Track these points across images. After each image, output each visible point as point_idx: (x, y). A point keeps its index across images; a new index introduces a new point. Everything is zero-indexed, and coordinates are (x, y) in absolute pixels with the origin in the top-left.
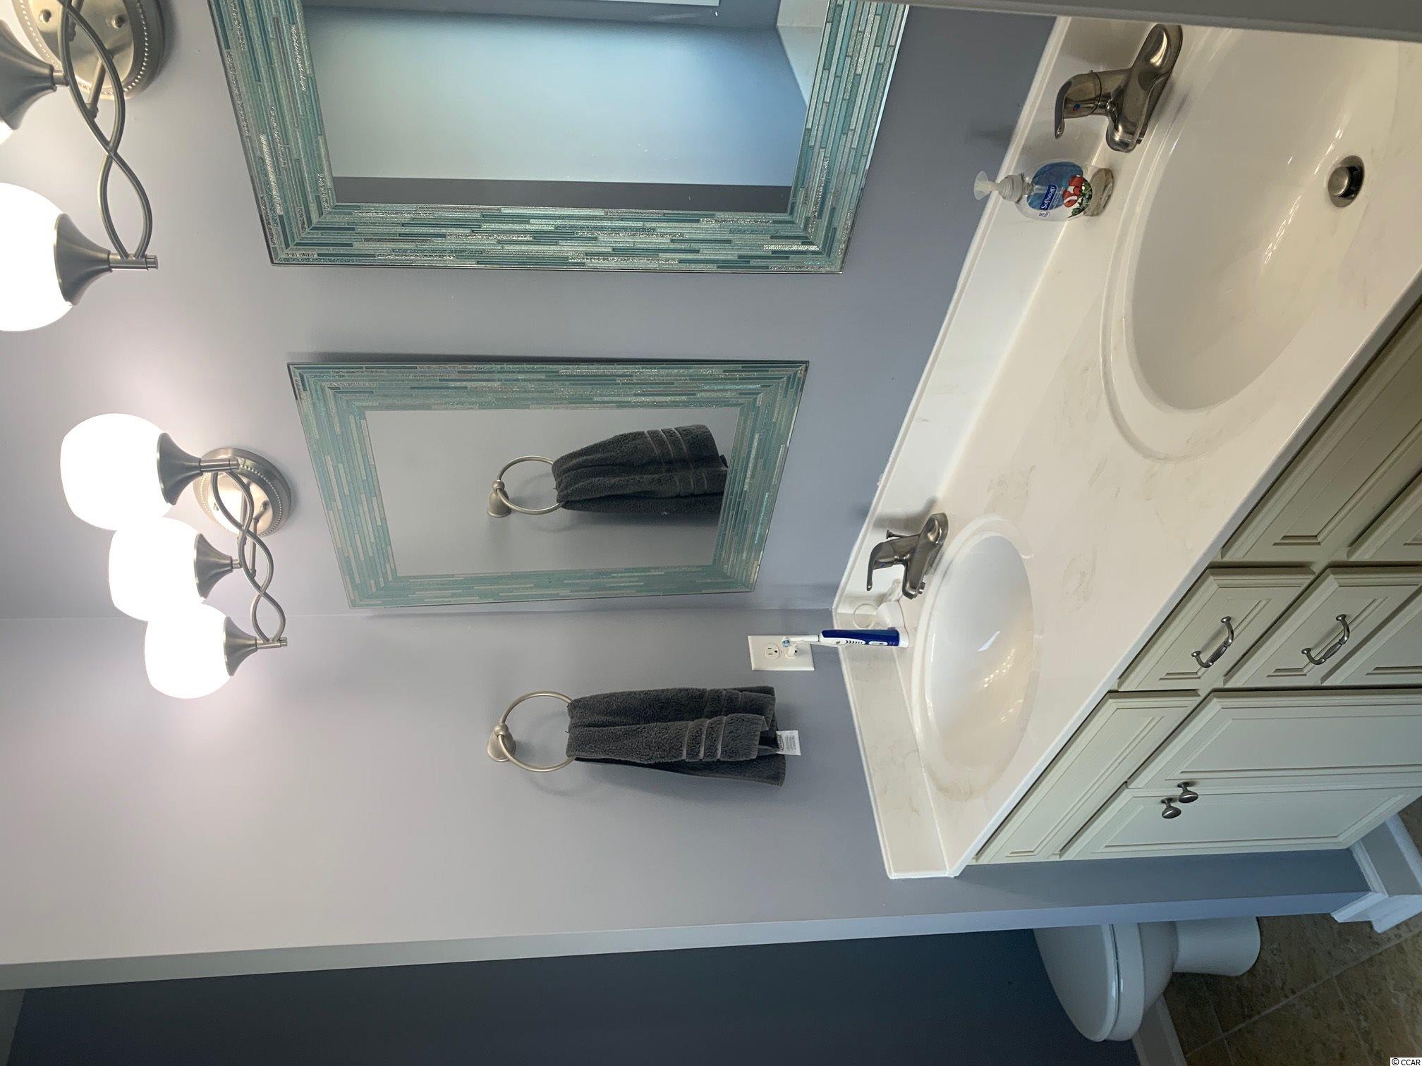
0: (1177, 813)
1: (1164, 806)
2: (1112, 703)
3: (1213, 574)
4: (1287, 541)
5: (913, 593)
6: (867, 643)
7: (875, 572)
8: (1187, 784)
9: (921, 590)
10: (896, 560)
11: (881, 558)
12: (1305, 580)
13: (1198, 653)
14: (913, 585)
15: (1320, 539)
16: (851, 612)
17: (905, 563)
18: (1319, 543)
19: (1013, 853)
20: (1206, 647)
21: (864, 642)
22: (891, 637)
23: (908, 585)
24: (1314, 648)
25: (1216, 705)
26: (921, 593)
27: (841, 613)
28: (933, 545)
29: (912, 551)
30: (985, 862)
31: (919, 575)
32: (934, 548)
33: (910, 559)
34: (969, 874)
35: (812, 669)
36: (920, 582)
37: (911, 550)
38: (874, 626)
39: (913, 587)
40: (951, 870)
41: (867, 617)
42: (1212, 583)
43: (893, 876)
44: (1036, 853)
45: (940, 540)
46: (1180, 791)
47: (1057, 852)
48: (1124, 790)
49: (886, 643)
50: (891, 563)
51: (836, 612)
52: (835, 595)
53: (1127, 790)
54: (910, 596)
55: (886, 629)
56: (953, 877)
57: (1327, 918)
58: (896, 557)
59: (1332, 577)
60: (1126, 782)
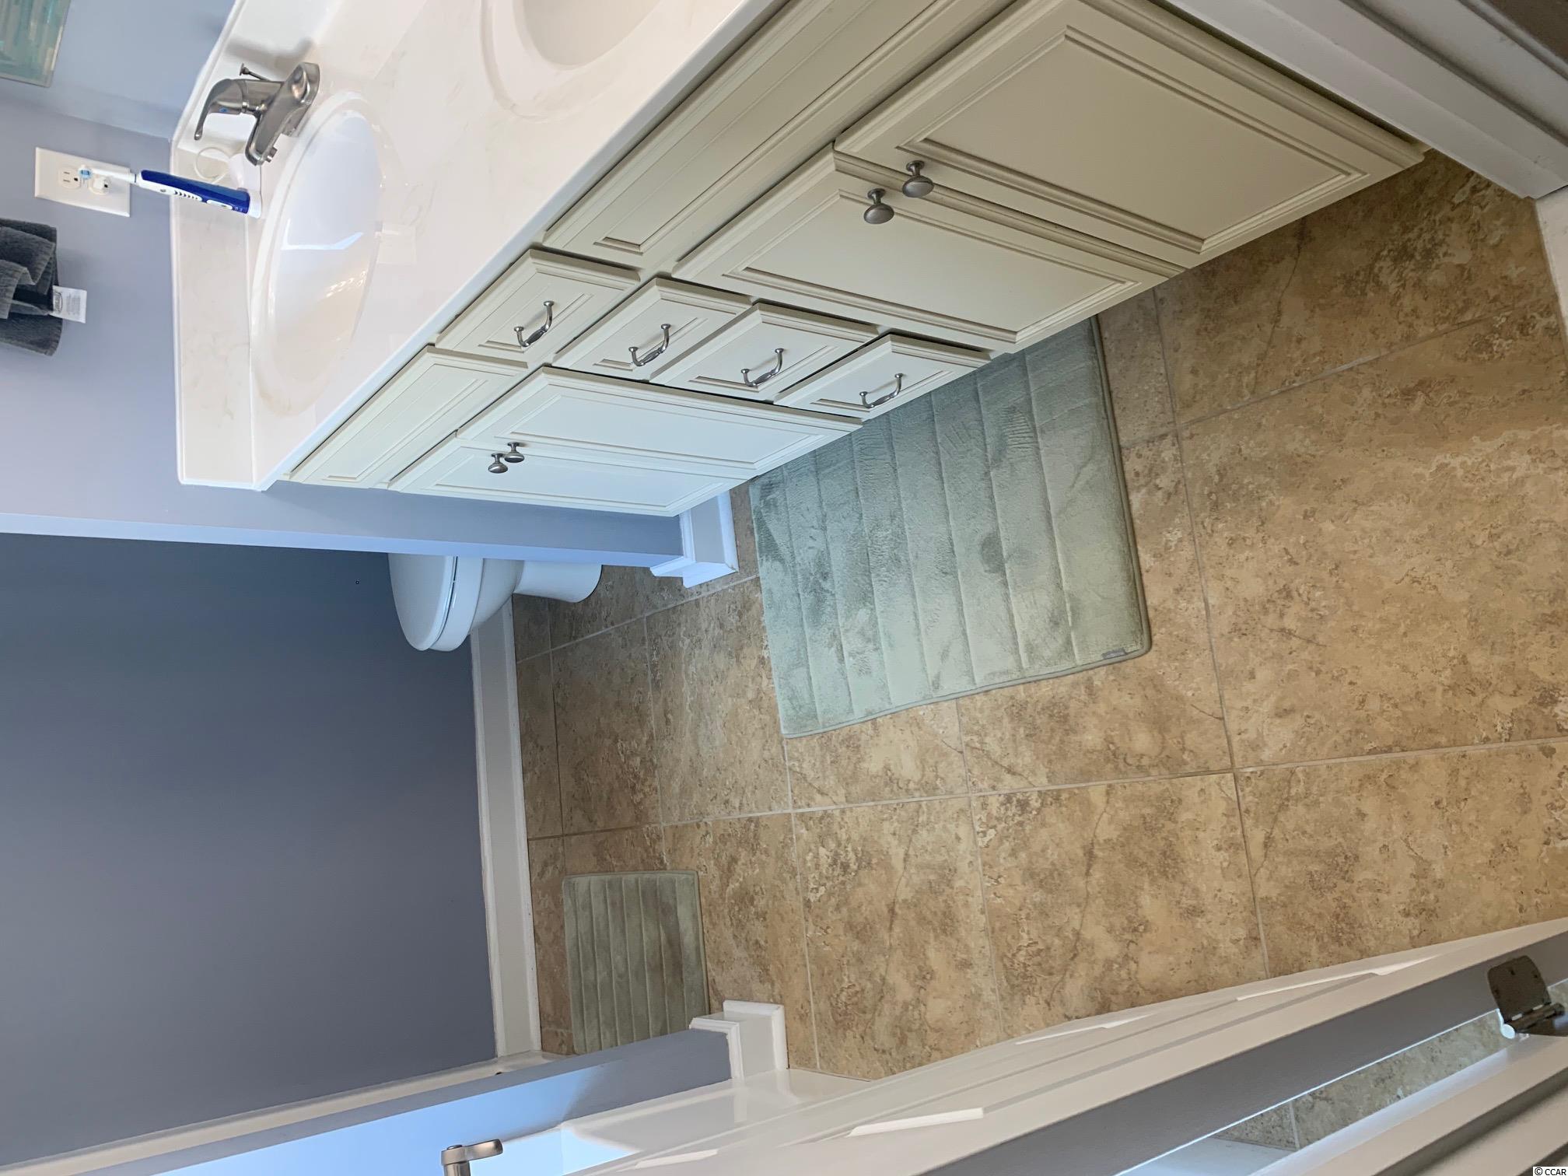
0: (504, 469)
1: (493, 460)
2: (428, 358)
3: (533, 256)
4: (609, 244)
5: (258, 158)
6: (205, 200)
7: (210, 116)
8: (517, 444)
9: (269, 157)
10: (245, 107)
11: (221, 100)
12: (631, 285)
13: (522, 329)
14: (259, 148)
15: (642, 249)
16: (196, 151)
17: (258, 114)
18: (641, 254)
19: (330, 477)
20: (530, 324)
21: (200, 199)
22: (240, 201)
23: (253, 145)
24: (641, 348)
25: (543, 379)
26: (269, 161)
27: (182, 150)
28: (297, 103)
29: (270, 102)
30: (301, 481)
31: (272, 137)
32: (299, 109)
33: (264, 112)
34: (281, 491)
35: (127, 215)
36: (269, 147)
37: (267, 100)
38: (220, 182)
39: (259, 151)
40: (258, 482)
41: (217, 163)
42: (530, 265)
43: (185, 479)
44: (358, 480)
45: (307, 99)
46: (509, 449)
47: (387, 480)
48: (452, 438)
49: (231, 207)
50: (238, 111)
51: (176, 146)
52: (175, 126)
53: (455, 439)
54: (254, 161)
55: (235, 189)
56: (260, 490)
57: (646, 571)
58: (245, 104)
59: (655, 287)
60: (457, 431)
